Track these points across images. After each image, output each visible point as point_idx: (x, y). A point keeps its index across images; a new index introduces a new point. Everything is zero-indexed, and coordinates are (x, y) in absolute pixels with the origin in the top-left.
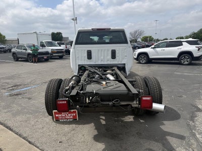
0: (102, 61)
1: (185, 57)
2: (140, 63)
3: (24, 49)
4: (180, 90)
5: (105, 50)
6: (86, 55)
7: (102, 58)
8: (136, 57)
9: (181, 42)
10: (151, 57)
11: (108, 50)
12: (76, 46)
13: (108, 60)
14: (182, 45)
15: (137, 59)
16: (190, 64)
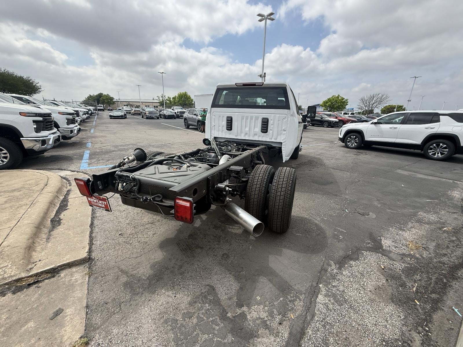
0: (246, 134)
1: (438, 145)
2: (347, 146)
3: (194, 115)
4: (376, 203)
5: (251, 118)
6: (224, 123)
7: (247, 129)
8: (341, 137)
9: (438, 115)
10: (368, 138)
11: (257, 118)
12: (213, 109)
13: (255, 134)
14: (438, 121)
15: (343, 140)
16: (448, 159)
